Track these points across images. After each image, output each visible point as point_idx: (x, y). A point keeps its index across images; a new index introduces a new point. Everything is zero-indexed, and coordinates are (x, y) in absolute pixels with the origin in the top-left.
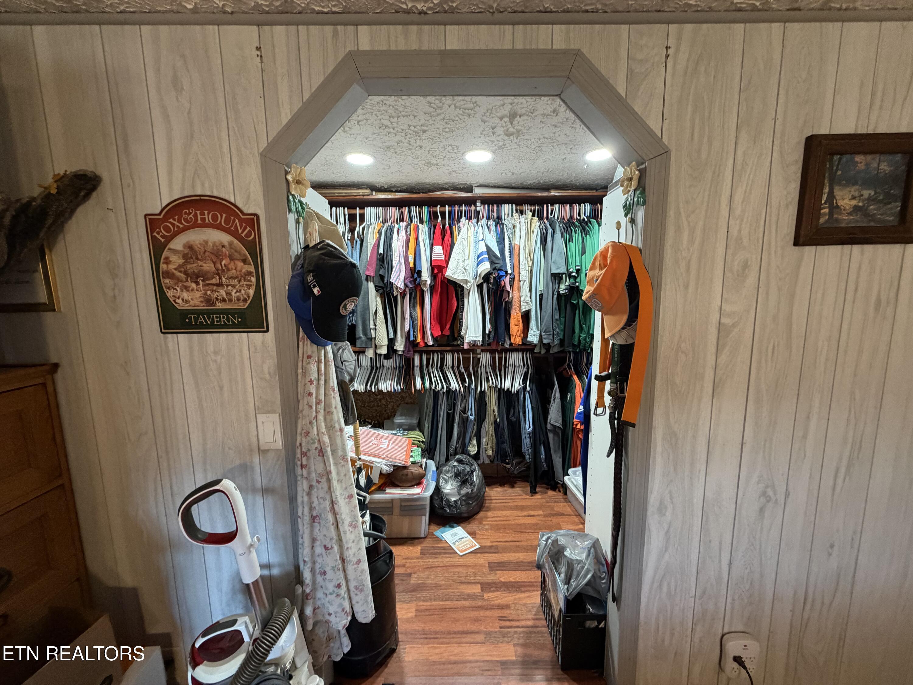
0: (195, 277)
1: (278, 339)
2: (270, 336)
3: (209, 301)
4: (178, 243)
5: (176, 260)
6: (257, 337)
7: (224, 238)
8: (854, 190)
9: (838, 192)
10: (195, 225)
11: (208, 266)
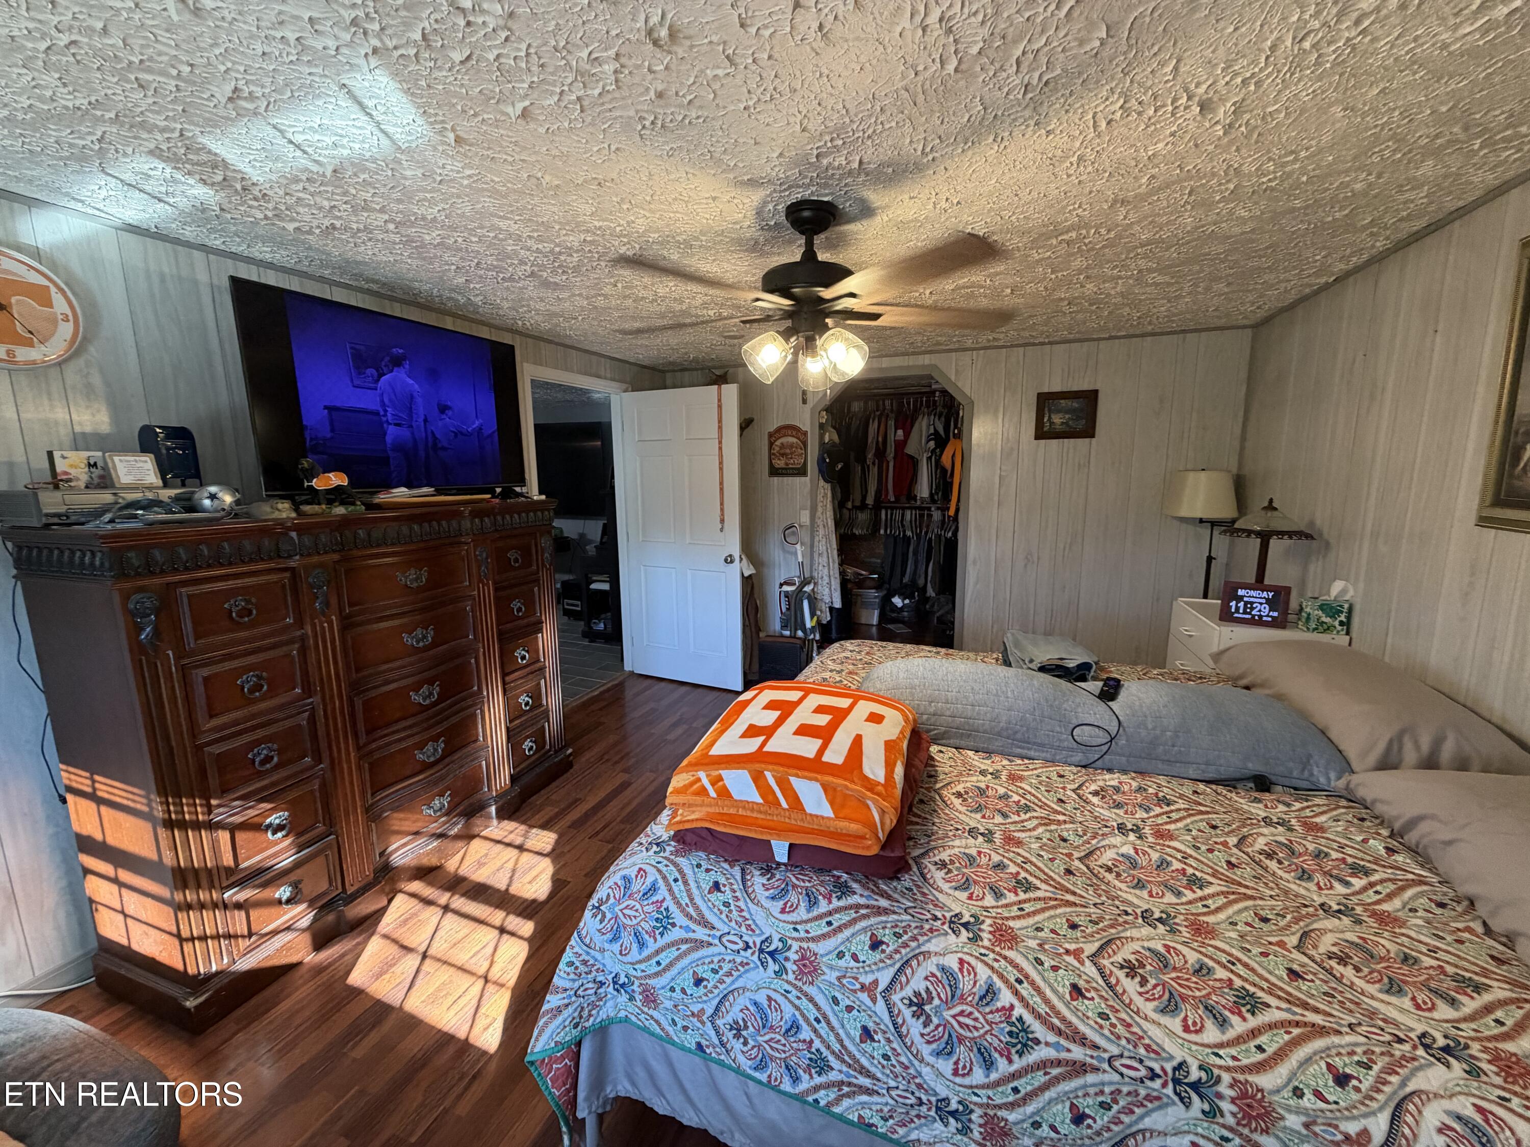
0: (783, 455)
1: (811, 480)
2: (808, 479)
3: (787, 464)
4: (778, 443)
5: (777, 449)
6: (803, 479)
7: (794, 440)
8: (1061, 415)
9: (1053, 416)
10: (785, 436)
11: (788, 451)
